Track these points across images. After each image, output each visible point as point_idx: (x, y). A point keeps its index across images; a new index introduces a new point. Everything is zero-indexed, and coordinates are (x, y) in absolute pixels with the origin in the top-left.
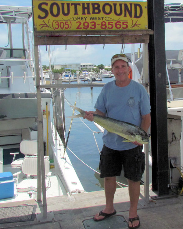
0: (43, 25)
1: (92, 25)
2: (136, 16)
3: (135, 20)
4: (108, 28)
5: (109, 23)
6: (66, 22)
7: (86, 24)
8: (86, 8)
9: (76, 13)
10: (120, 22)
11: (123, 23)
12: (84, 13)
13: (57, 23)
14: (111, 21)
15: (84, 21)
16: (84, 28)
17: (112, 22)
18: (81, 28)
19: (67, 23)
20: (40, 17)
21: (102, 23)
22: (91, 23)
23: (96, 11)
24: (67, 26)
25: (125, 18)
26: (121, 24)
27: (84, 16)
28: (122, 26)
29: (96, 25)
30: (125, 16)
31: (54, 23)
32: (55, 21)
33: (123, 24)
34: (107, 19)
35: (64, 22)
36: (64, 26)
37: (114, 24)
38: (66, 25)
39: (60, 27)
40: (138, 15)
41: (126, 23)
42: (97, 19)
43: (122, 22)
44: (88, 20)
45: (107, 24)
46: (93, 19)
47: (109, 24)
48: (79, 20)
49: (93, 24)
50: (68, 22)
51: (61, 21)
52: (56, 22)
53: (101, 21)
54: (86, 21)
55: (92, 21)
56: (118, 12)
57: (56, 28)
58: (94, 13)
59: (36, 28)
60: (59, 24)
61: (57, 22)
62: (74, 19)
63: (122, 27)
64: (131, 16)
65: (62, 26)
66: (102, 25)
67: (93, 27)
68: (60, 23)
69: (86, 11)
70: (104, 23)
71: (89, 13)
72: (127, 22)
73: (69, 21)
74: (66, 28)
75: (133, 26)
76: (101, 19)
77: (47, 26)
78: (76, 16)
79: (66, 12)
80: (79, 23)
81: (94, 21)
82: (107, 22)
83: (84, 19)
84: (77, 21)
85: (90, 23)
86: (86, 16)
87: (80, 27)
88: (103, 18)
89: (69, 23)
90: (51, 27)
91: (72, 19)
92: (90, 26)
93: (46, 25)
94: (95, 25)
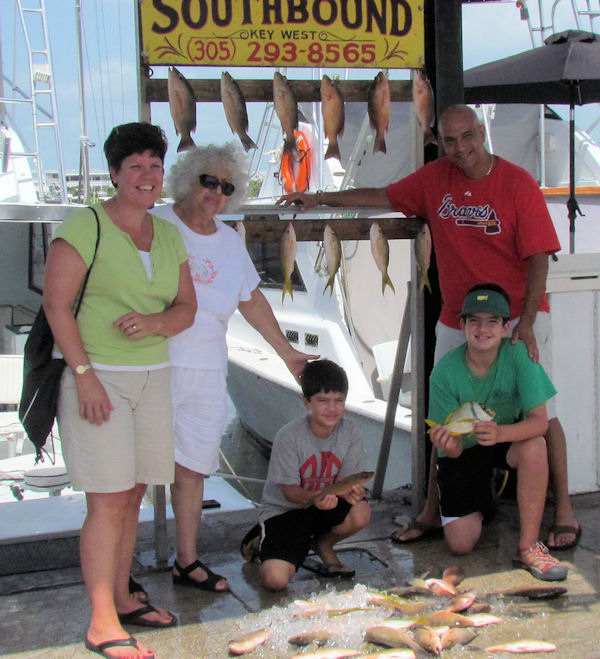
0: (163, 50)
1: (287, 52)
2: (395, 32)
3: (393, 40)
4: (328, 60)
5: (328, 47)
6: (221, 43)
7: (272, 49)
8: (272, 7)
9: (247, 20)
10: (357, 46)
11: (364, 47)
12: (266, 20)
13: (199, 46)
14: (334, 43)
15: (268, 40)
16: (266, 59)
17: (337, 46)
18: (259, 59)
19: (224, 46)
20: (156, 28)
21: (311, 48)
22: (285, 46)
23: (298, 15)
24: (224, 54)
25: (369, 36)
26: (359, 50)
27: (266, 27)
28: (361, 56)
29: (297, 52)
30: (369, 29)
31: (192, 45)
32: (195, 40)
33: (364, 51)
34: (324, 37)
35: (217, 42)
36: (216, 53)
37: (341, 51)
38: (223, 49)
39: (206, 56)
40: (401, 27)
41: (371, 49)
42: (300, 36)
43: (360, 44)
44: (278, 39)
45: (324, 51)
46: (289, 37)
47: (328, 51)
48: (254, 39)
49: (289, 48)
50: (225, 43)
51: (210, 40)
52: (196, 43)
53: (310, 41)
54: (273, 41)
55: (286, 40)
56: (352, 19)
57: (196, 58)
58: (291, 19)
59: (147, 58)
60: (205, 49)
61: (201, 42)
62: (243, 36)
63: (360, 59)
64: (383, 31)
65: (212, 52)
66: (313, 52)
67: (289, 56)
68: (208, 46)
69: (272, 14)
70: (316, 48)
71: (279, 20)
72: (373, 46)
73: (228, 40)
74: (221, 58)
75: (389, 57)
76: (310, 35)
77: (175, 52)
78: (247, 27)
79: (222, 15)
80: (254, 47)
81: (292, 40)
82: (324, 45)
83: (267, 35)
84: (250, 40)
85: (281, 47)
86: (273, 27)
87: (258, 55)
88: (313, 33)
89: (229, 46)
90: (186, 54)
91: (237, 35)
92: (283, 53)
93: (172, 48)
94: (293, 52)
